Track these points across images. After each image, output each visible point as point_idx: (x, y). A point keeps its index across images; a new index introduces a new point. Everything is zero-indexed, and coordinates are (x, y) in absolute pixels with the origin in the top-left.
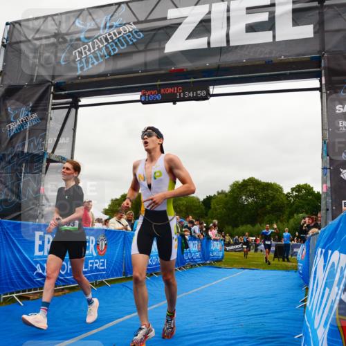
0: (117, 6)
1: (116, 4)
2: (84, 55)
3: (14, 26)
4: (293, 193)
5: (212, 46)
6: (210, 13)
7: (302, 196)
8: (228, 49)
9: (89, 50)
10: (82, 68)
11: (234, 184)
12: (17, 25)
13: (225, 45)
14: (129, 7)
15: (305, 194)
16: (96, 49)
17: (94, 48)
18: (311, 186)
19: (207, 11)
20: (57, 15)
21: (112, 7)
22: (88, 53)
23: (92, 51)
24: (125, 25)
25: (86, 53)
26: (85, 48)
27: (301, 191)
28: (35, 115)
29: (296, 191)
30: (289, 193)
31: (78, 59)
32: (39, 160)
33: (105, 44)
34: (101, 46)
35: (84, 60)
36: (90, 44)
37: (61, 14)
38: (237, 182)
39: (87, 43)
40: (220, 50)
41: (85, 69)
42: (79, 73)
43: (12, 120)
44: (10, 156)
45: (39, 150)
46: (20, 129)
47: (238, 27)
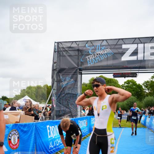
0: (102, 41)
1: (102, 40)
2: (90, 59)
3: (58, 44)
4: (125, 85)
5: (138, 59)
6: (138, 47)
7: (130, 86)
8: (144, 61)
9: (93, 57)
10: (90, 63)
11: (91, 79)
12: (60, 44)
13: (143, 59)
14: (107, 42)
15: (132, 85)
16: (95, 57)
17: (94, 56)
18: (135, 81)
19: (137, 47)
20: (77, 41)
21: (100, 41)
22: (92, 58)
23: (94, 57)
24: (106, 49)
25: (91, 58)
26: (91, 56)
27: (129, 84)
28: (72, 80)
29: (127, 84)
30: (123, 85)
31: (88, 60)
32: (76, 96)
33: (99, 55)
34: (97, 56)
35: (90, 60)
36: (93, 55)
37: (79, 41)
38: (93, 78)
39: (92, 54)
40: (141, 61)
41: (91, 64)
42: (89, 65)
43: (63, 81)
44: (64, 95)
45: (76, 92)
46: (67, 85)
47: (147, 54)
